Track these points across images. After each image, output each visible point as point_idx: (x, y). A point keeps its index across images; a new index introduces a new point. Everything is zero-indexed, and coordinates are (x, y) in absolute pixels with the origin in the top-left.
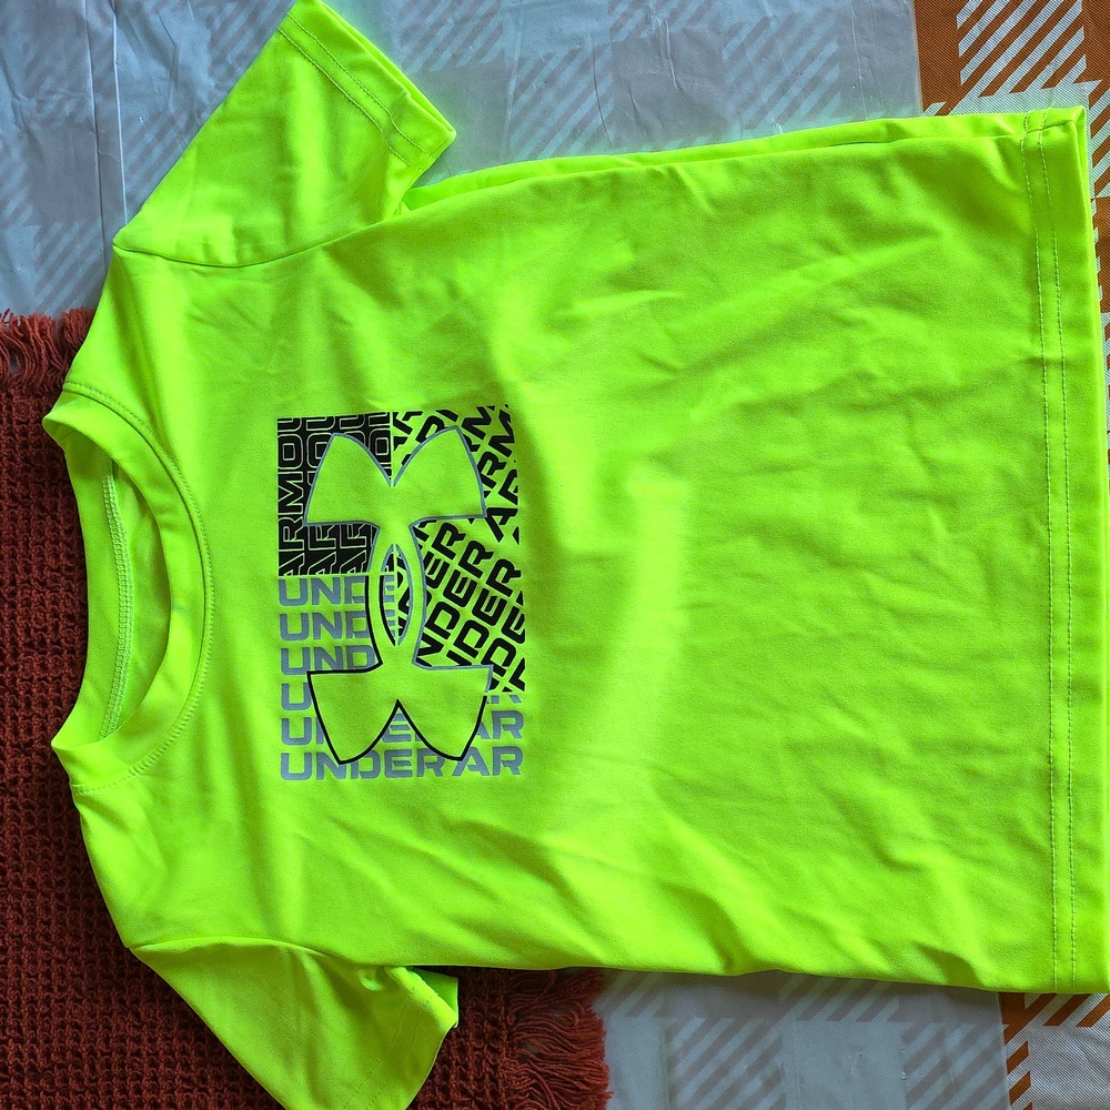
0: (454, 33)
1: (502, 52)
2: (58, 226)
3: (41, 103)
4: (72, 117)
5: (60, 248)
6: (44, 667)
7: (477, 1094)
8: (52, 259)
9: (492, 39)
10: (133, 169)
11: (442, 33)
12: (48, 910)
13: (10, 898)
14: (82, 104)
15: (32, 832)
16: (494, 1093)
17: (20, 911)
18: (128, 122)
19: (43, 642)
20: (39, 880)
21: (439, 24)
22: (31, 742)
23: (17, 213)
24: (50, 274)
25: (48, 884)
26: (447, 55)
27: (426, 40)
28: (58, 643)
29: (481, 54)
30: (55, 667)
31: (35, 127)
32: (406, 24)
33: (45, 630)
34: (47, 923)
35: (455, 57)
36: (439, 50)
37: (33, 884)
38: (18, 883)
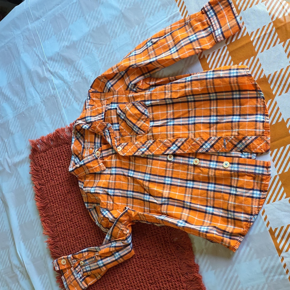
0: (108, 57)
1: (117, 57)
2: (53, 115)
3: (44, 95)
4: (50, 95)
5: (54, 119)
6: (71, 196)
7: (168, 252)
8: (53, 121)
9: (115, 56)
10: (62, 101)
11: (106, 58)
12: (84, 241)
13: (77, 241)
14: (51, 92)
15: (77, 227)
16: (171, 251)
17: (79, 243)
18: (59, 93)
19: (70, 191)
20: (81, 236)
21: (105, 56)
22: (73, 210)
23: (45, 116)
24: (53, 124)
25: (83, 236)
26: (108, 61)
27: (104, 60)
28: (73, 191)
29: (114, 59)
30: (73, 195)
31: (44, 99)
32: (100, 58)
33: (69, 189)
34: (84, 244)
35: (110, 61)
36: (106, 61)
37: (80, 237)
38: (77, 238)
